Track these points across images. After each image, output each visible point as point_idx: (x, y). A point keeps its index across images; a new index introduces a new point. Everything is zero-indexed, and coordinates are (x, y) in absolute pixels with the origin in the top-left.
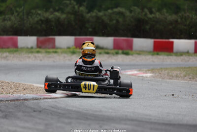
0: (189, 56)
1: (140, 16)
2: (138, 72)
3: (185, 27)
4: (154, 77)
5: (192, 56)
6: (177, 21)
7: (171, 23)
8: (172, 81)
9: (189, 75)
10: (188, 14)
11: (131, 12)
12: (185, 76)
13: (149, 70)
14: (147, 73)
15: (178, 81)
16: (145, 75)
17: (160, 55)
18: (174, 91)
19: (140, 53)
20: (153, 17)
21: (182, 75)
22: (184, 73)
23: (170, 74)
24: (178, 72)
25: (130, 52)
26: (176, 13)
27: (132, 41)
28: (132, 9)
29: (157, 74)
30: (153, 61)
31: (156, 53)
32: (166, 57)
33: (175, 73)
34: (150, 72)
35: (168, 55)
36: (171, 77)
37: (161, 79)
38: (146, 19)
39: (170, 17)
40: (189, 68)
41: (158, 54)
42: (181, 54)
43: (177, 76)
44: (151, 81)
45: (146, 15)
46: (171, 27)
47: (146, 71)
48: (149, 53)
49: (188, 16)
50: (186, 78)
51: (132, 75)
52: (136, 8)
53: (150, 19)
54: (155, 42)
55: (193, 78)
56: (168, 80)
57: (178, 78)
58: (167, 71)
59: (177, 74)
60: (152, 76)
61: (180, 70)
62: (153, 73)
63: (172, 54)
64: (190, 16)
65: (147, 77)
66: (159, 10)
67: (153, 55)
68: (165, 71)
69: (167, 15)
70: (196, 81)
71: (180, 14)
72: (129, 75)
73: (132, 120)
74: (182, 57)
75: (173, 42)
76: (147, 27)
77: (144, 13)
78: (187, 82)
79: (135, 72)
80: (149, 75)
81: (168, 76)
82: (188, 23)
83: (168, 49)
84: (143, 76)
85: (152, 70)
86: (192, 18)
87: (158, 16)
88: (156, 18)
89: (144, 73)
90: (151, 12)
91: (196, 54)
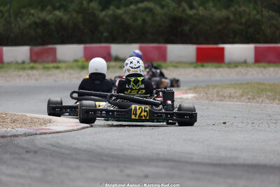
0: (247, 67)
1: (176, 13)
3: (241, 27)
4: (198, 99)
5: (251, 67)
6: (228, 19)
7: (221, 22)
8: (221, 102)
9: (247, 94)
10: (244, 8)
11: (162, 7)
12: (242, 96)
13: (190, 89)
14: (187, 93)
15: (232, 103)
17: (206, 67)
18: (225, 118)
19: (177, 65)
20: (195, 14)
21: (237, 95)
22: (241, 91)
23: (221, 93)
24: (232, 91)
25: (163, 64)
26: (227, 7)
27: (166, 48)
28: (164, 3)
29: (202, 95)
30: (195, 76)
31: (200, 64)
32: (214, 70)
33: (227, 92)
34: (192, 91)
35: (216, 67)
36: (222, 98)
37: (207, 102)
38: (185, 16)
39: (218, 13)
40: (248, 83)
41: (203, 66)
42: (235, 64)
43: (230, 97)
45: (184, 11)
46: (220, 27)
47: (186, 90)
48: (190, 64)
49: (244, 11)
50: (243, 98)
53: (190, 16)
54: (198, 50)
55: (254, 98)
56: (217, 102)
57: (231, 99)
58: (215, 90)
59: (230, 93)
60: (195, 97)
61: (235, 88)
62: (196, 92)
63: (222, 65)
64: (247, 10)
65: (187, 99)
66: (203, 4)
67: (195, 67)
68: (213, 89)
69: (214, 10)
70: (258, 102)
71: (233, 9)
73: (166, 160)
74: (237, 70)
75: (223, 49)
76: (187, 28)
77: (181, 9)
78: (244, 103)
80: (190, 96)
81: (217, 96)
82: (244, 20)
84: (181, 98)
85: (195, 89)
86: (249, 14)
87: (201, 13)
88: (199, 15)
89: (183, 93)
90: (191, 7)
91: (257, 64)
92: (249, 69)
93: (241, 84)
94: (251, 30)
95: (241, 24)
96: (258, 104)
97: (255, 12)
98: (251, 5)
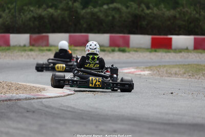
0: (188, 52)
1: (137, 12)
2: (135, 70)
3: (184, 23)
4: (152, 75)
5: (191, 52)
6: (175, 17)
7: (169, 19)
8: (170, 78)
9: (188, 72)
10: (186, 9)
11: (127, 7)
12: (185, 73)
13: (146, 68)
14: (144, 71)
15: (177, 79)
16: (142, 73)
17: (158, 52)
18: (172, 89)
19: (137, 50)
20: (151, 13)
21: (181, 72)
22: (183, 70)
23: (169, 71)
24: (177, 70)
25: (127, 49)
26: (174, 8)
27: (129, 37)
28: (128, 4)
29: (155, 72)
30: (151, 58)
31: (153, 49)
32: (164, 54)
33: (174, 70)
34: (148, 69)
35: (166, 52)
36: (170, 75)
37: (159, 77)
39: (168, 12)
40: (189, 65)
41: (156, 51)
42: (180, 50)
43: (176, 74)
44: (149, 78)
45: (143, 10)
46: (169, 23)
47: (144, 68)
48: (146, 50)
49: (187, 11)
50: (185, 75)
51: (129, 73)
52: (132, 3)
53: (148, 14)
54: (153, 39)
55: (193, 76)
56: (166, 78)
57: (177, 76)
58: (165, 69)
60: (150, 74)
61: (179, 68)
62: (152, 70)
63: (170, 50)
64: (189, 11)
65: (145, 75)
66: (157, 5)
67: (150, 52)
68: (163, 68)
69: (165, 10)
70: (196, 78)
71: (179, 10)
72: (126, 73)
74: (181, 54)
75: (171, 39)
76: (144, 23)
77: (141, 9)
78: (186, 79)
79: (132, 70)
80: (147, 73)
81: (166, 73)
82: (187, 18)
83: (166, 45)
84: (140, 74)
85: (150, 68)
86: (191, 14)
87: (155, 12)
88: (154, 14)
89: (141, 71)
90: (148, 8)
91: (195, 51)
92: (190, 54)
93: (184, 65)
94: (192, 25)
95: (184, 21)
96: (196, 80)
97: (195, 12)
98: (192, 8)
